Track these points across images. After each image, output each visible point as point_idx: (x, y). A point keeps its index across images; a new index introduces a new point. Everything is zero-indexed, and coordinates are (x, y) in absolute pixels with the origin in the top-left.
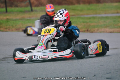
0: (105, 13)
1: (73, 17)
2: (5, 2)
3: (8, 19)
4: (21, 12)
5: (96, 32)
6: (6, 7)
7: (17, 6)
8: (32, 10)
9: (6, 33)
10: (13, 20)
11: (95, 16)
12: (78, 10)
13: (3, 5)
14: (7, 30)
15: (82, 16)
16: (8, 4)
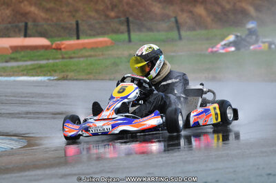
2: (128, 22)
6: (129, 31)
7: (150, 30)
8: (180, 38)
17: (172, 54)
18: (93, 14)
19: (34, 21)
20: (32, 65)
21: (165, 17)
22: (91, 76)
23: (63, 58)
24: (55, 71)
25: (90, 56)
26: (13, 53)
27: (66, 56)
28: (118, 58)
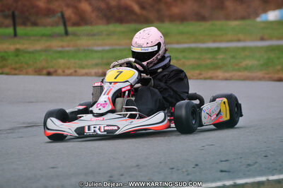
0: (214, 41)
2: (14, 17)
3: (17, 50)
4: (43, 35)
5: (197, 79)
6: (15, 26)
7: (35, 24)
8: (67, 33)
9: (15, 77)
10: (29, 53)
11: (193, 45)
13: (9, 21)
14: (17, 72)
16: (18, 20)
17: (60, 49)
28: (6, 52)
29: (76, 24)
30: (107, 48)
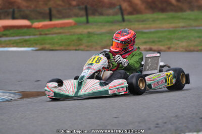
1: (184, 29)
2: (86, 9)
3: (89, 33)
4: (108, 22)
6: (87, 15)
7: (101, 14)
8: (124, 20)
10: (97, 34)
12: (190, 19)
13: (83, 12)
14: (89, 49)
15: (197, 28)
16: (90, 12)
18: (60, 3)
19: (18, 8)
20: (19, 39)
21: (112, 5)
22: (62, 48)
23: (41, 34)
24: (36, 44)
25: (60, 33)
26: (4, 31)
27: (43, 33)
28: (81, 34)
29: (131, 13)
30: (153, 30)
